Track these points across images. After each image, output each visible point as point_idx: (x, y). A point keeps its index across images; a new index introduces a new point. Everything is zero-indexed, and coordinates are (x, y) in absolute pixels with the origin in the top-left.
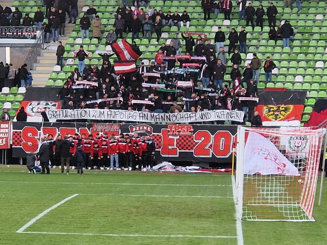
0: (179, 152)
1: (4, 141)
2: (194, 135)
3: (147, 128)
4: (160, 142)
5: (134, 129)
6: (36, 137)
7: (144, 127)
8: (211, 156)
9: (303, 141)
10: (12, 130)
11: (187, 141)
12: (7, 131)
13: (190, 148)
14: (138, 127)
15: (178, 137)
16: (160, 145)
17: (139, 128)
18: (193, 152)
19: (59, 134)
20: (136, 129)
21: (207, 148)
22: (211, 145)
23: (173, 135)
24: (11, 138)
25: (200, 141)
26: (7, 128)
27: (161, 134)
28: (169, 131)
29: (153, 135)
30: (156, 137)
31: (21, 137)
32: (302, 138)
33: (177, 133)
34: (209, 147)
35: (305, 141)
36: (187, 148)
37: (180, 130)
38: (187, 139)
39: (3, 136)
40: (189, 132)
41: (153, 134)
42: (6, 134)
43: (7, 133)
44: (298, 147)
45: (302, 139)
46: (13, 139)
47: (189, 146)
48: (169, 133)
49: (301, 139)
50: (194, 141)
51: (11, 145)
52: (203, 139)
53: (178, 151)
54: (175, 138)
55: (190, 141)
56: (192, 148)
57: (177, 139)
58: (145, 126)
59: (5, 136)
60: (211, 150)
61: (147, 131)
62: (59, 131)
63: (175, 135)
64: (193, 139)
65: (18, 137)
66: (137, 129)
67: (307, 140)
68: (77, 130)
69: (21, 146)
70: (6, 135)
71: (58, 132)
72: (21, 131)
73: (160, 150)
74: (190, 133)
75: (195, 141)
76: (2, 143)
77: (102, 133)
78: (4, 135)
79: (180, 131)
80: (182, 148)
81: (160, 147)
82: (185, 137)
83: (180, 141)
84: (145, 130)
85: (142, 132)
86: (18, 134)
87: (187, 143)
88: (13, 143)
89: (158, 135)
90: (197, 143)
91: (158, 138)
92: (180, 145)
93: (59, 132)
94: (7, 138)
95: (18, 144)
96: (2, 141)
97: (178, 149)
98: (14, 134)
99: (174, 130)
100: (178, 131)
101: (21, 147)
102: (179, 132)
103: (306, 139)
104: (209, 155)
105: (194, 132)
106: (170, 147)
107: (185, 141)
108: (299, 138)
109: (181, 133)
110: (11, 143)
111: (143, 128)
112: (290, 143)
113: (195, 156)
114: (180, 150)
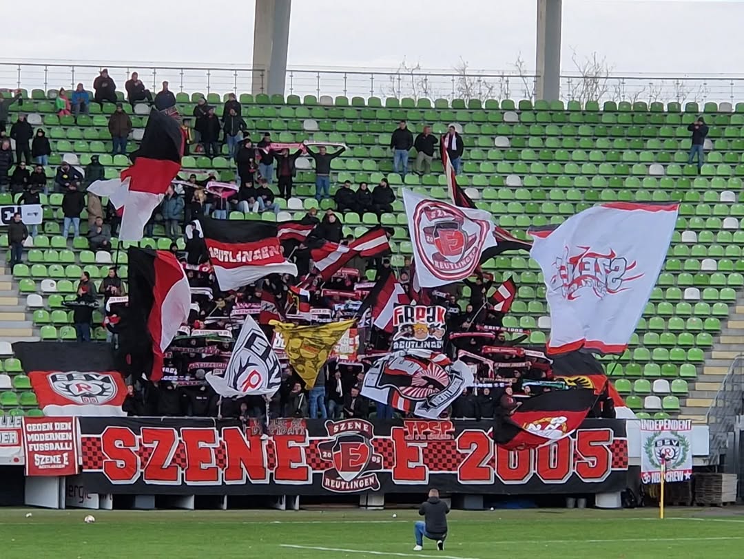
0: (430, 474)
1: (66, 459)
2: (457, 440)
3: (362, 427)
4: (390, 454)
5: (336, 429)
6: (132, 449)
7: (356, 424)
8: (492, 482)
9: (677, 449)
10: (80, 436)
11: (444, 452)
12: (69, 436)
13: (450, 465)
14: (344, 425)
15: (425, 445)
16: (390, 459)
17: (346, 426)
18: (456, 475)
19: (180, 441)
20: (340, 428)
21: (484, 464)
22: (493, 460)
23: (414, 441)
24: (80, 453)
25: (470, 452)
26: (68, 431)
27: (390, 437)
28: (406, 433)
29: (376, 440)
30: (380, 444)
31: (99, 449)
32: (675, 441)
33: (424, 437)
34: (488, 464)
35: (682, 447)
36: (445, 466)
37: (428, 430)
38: (443, 447)
39: (62, 449)
40: (447, 433)
41: (375, 437)
42: (66, 444)
43: (69, 441)
44: (668, 460)
45: (675, 444)
46: (84, 453)
47: (449, 461)
48: (406, 438)
50: (458, 452)
51: (81, 468)
52: (474, 447)
53: (428, 472)
54: (420, 446)
55: (449, 452)
56: (454, 466)
57: (424, 448)
58: (358, 422)
59: (67, 448)
60: (492, 468)
61: (362, 432)
62: (179, 436)
63: (420, 441)
64: (454, 448)
65: (95, 449)
66: (342, 429)
67: (687, 446)
68: (217, 432)
69: (101, 468)
70: (69, 446)
71: (178, 439)
72: (100, 436)
73: (392, 471)
74: (449, 437)
75: (460, 451)
76: (62, 463)
77: (271, 438)
78: (64, 446)
79: (429, 433)
80: (436, 465)
81: (391, 464)
82: (439, 443)
83: (430, 451)
84: (358, 429)
85: (352, 433)
86: (94, 444)
87: (444, 456)
88: (85, 463)
89: (384, 440)
90: (463, 456)
91: (385, 445)
92: (431, 461)
93: (181, 438)
94: (71, 453)
95: (95, 464)
96: (62, 459)
97: (427, 468)
98: (84, 444)
99: (416, 430)
100: (424, 433)
101: (102, 470)
102: (427, 433)
103: (684, 444)
104: (489, 479)
105: (456, 434)
106: (411, 465)
107: (439, 451)
109: (431, 437)
110: (81, 463)
111: (354, 425)
113: (462, 482)
114: (430, 469)
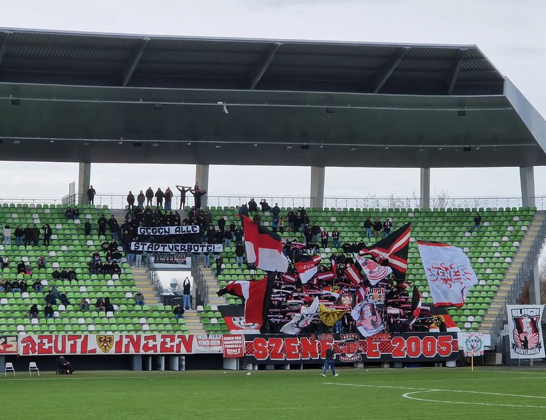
2: (391, 341)
3: (355, 336)
4: (366, 347)
5: (345, 337)
6: (265, 347)
8: (405, 357)
9: (478, 343)
10: (245, 342)
11: (387, 346)
12: (240, 342)
13: (389, 351)
15: (379, 343)
16: (366, 349)
17: (349, 336)
18: (391, 354)
21: (402, 350)
22: (406, 348)
23: (375, 341)
25: (397, 346)
26: (240, 340)
27: (366, 340)
29: (360, 341)
30: (362, 343)
31: (252, 347)
34: (404, 350)
36: (387, 351)
37: (381, 337)
38: (386, 344)
39: (238, 347)
40: (388, 338)
43: (240, 344)
44: (474, 348)
45: (477, 341)
46: (246, 349)
47: (389, 349)
48: (372, 340)
50: (392, 346)
51: (245, 354)
52: (398, 343)
53: (380, 353)
54: (377, 343)
55: (389, 346)
56: (391, 351)
57: (379, 344)
60: (405, 352)
61: (355, 339)
63: (377, 341)
64: (391, 344)
65: (250, 347)
66: (347, 337)
67: (482, 342)
68: (298, 340)
70: (240, 346)
71: (283, 342)
72: (253, 342)
73: (366, 353)
74: (388, 340)
77: (319, 342)
80: (383, 351)
81: (366, 351)
82: (385, 342)
83: (381, 346)
84: (353, 337)
85: (351, 339)
86: (250, 345)
87: (387, 347)
88: (247, 352)
89: (363, 341)
90: (394, 347)
91: (364, 343)
92: (382, 349)
94: (241, 348)
95: (251, 352)
96: (238, 351)
98: (246, 345)
99: (376, 337)
101: (254, 355)
102: (380, 339)
103: (480, 342)
105: (391, 338)
106: (374, 351)
107: (385, 346)
108: (475, 341)
109: (381, 340)
110: (245, 352)
111: (351, 336)
112: (467, 345)
113: (394, 357)
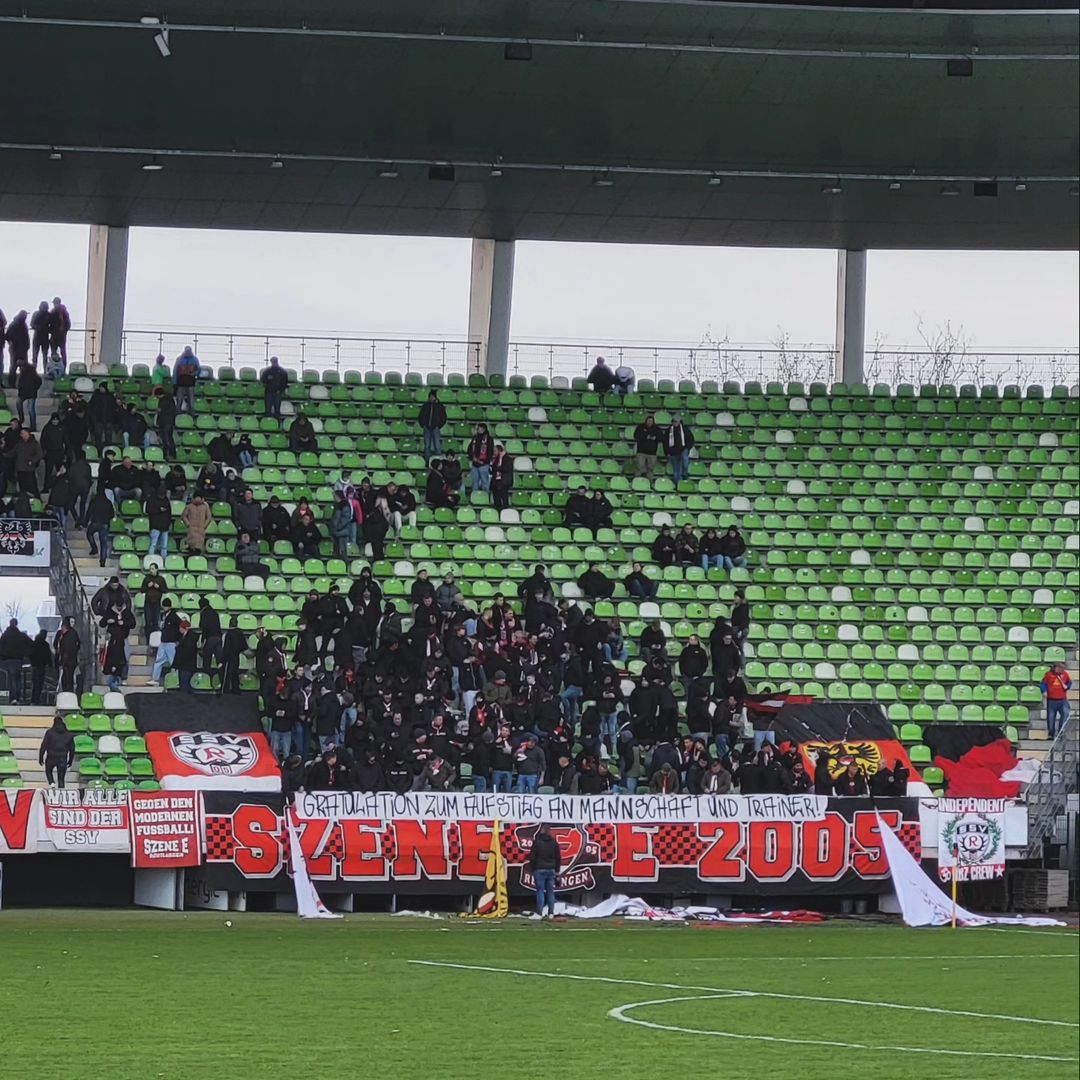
0: (661, 869)
1: (185, 845)
2: (697, 824)
4: (610, 843)
6: (272, 834)
8: (742, 879)
10: (204, 815)
11: (680, 839)
12: (189, 816)
13: (687, 857)
15: (656, 830)
16: (609, 849)
18: (696, 869)
19: (335, 824)
21: (732, 856)
22: (744, 851)
23: (642, 825)
24: (204, 838)
25: (715, 840)
26: (188, 809)
29: (591, 824)
30: (597, 831)
31: (229, 833)
32: (983, 827)
34: (737, 856)
35: (992, 835)
36: (681, 858)
38: (679, 834)
39: (180, 832)
42: (186, 826)
43: (189, 823)
44: (973, 851)
45: (983, 830)
46: (209, 839)
47: (687, 852)
49: (978, 830)
50: (699, 841)
51: (204, 857)
52: (720, 833)
53: (658, 866)
54: (649, 832)
55: (686, 840)
56: (693, 858)
57: (654, 835)
59: (186, 832)
60: (742, 862)
63: (649, 825)
64: (693, 834)
65: (222, 832)
67: (998, 834)
69: (231, 857)
70: (189, 829)
71: (332, 820)
72: (231, 816)
73: (611, 864)
75: (701, 839)
76: (180, 851)
78: (183, 829)
80: (669, 858)
81: (610, 856)
82: (674, 828)
83: (662, 839)
86: (222, 826)
87: (680, 846)
88: (210, 851)
89: (603, 825)
90: (705, 846)
91: (604, 831)
92: (663, 852)
93: (337, 820)
94: (192, 837)
95: (224, 852)
96: (180, 846)
97: (657, 861)
98: (209, 826)
101: (233, 861)
103: (994, 831)
104: (739, 876)
106: (637, 857)
107: (674, 839)
108: (975, 829)
110: (205, 851)
112: (948, 841)
113: (703, 879)
114: (661, 862)
